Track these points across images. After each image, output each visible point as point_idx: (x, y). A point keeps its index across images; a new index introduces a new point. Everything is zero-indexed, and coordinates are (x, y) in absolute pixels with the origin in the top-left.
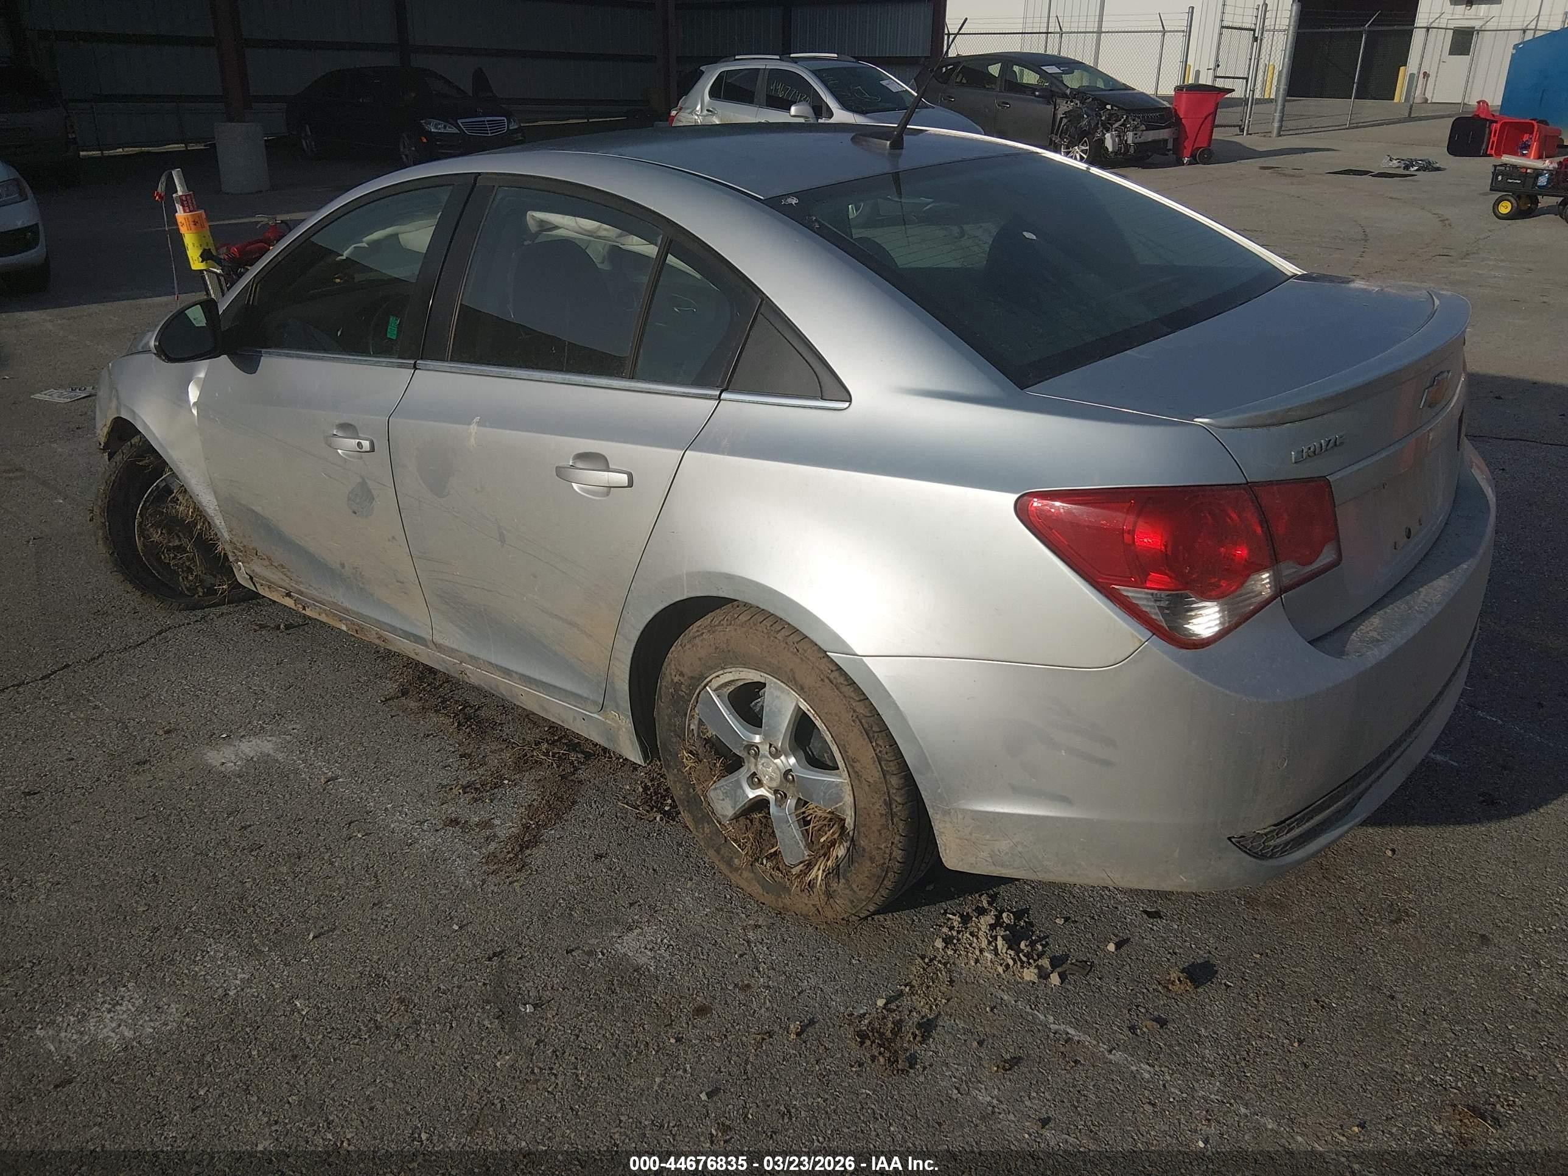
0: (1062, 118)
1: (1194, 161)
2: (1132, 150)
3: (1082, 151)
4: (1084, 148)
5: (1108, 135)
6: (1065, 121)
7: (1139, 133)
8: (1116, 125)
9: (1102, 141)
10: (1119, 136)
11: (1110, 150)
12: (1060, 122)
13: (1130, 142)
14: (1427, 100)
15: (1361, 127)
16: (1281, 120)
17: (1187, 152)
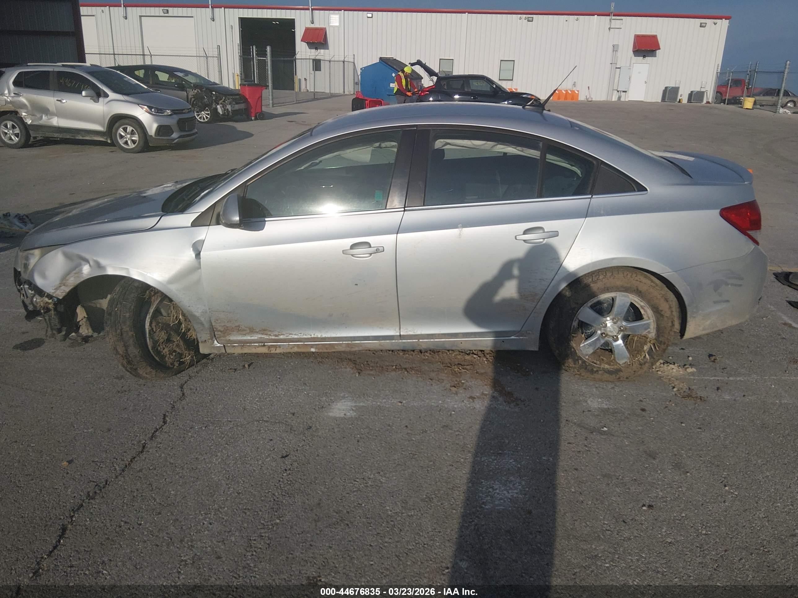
0: (191, 98)
1: (256, 119)
2: (231, 114)
3: (207, 114)
4: (207, 112)
5: (218, 106)
6: (193, 99)
7: (233, 105)
8: (220, 102)
9: (216, 109)
10: (223, 107)
11: (221, 113)
12: (191, 100)
13: (230, 110)
14: (308, 91)
15: (301, 103)
16: (272, 100)
17: (253, 115)
